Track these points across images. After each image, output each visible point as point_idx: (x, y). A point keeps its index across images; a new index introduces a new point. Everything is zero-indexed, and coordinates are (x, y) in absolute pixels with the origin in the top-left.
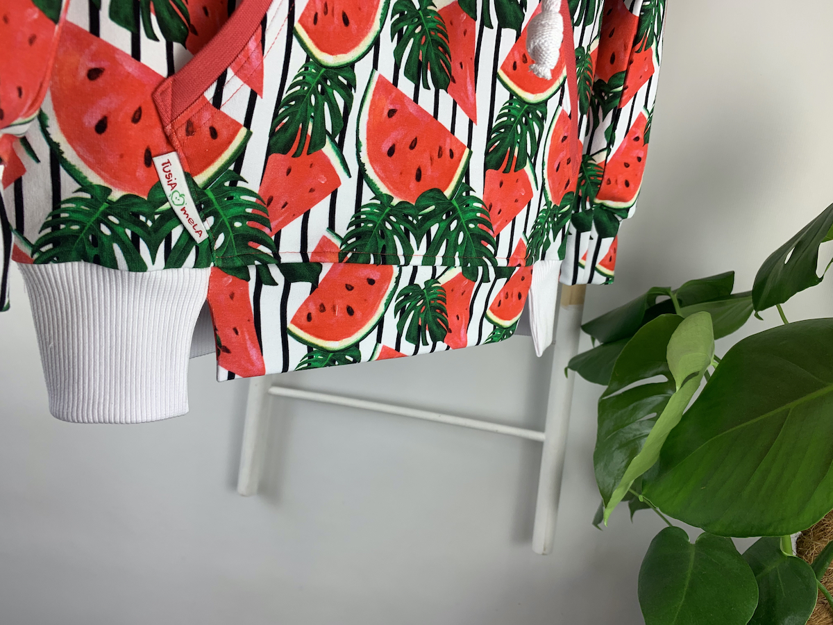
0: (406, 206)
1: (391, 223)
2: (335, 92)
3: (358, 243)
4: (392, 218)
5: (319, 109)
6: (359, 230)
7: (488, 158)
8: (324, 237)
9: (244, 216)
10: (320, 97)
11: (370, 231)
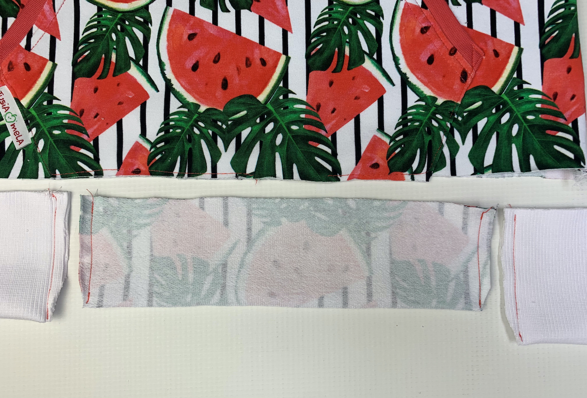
0: (214, 112)
1: (199, 128)
2: (134, 29)
3: (166, 147)
4: (200, 123)
5: (121, 43)
6: (168, 135)
7: (311, 61)
8: (137, 142)
9: (62, 126)
10: (120, 34)
11: (178, 136)
